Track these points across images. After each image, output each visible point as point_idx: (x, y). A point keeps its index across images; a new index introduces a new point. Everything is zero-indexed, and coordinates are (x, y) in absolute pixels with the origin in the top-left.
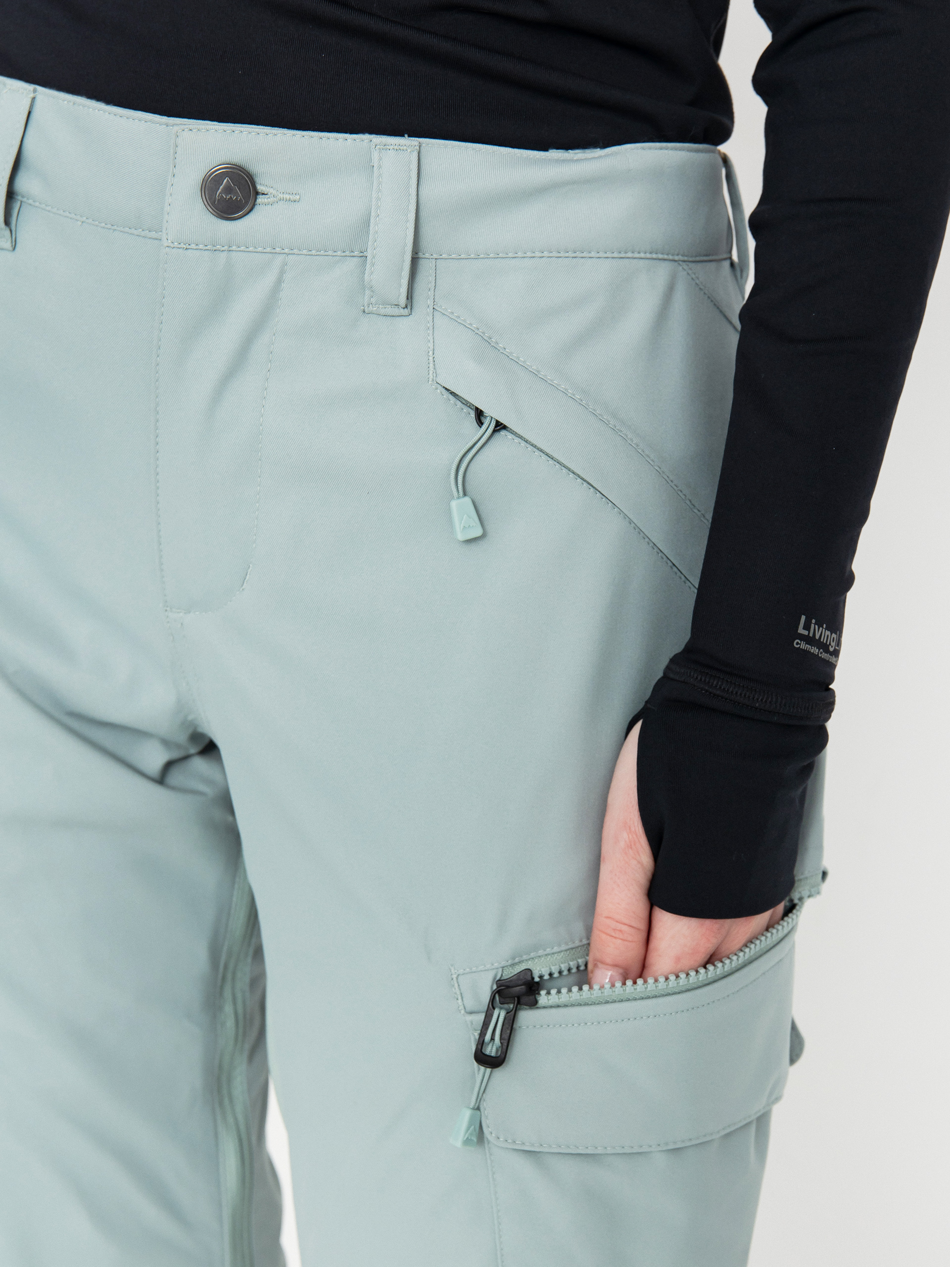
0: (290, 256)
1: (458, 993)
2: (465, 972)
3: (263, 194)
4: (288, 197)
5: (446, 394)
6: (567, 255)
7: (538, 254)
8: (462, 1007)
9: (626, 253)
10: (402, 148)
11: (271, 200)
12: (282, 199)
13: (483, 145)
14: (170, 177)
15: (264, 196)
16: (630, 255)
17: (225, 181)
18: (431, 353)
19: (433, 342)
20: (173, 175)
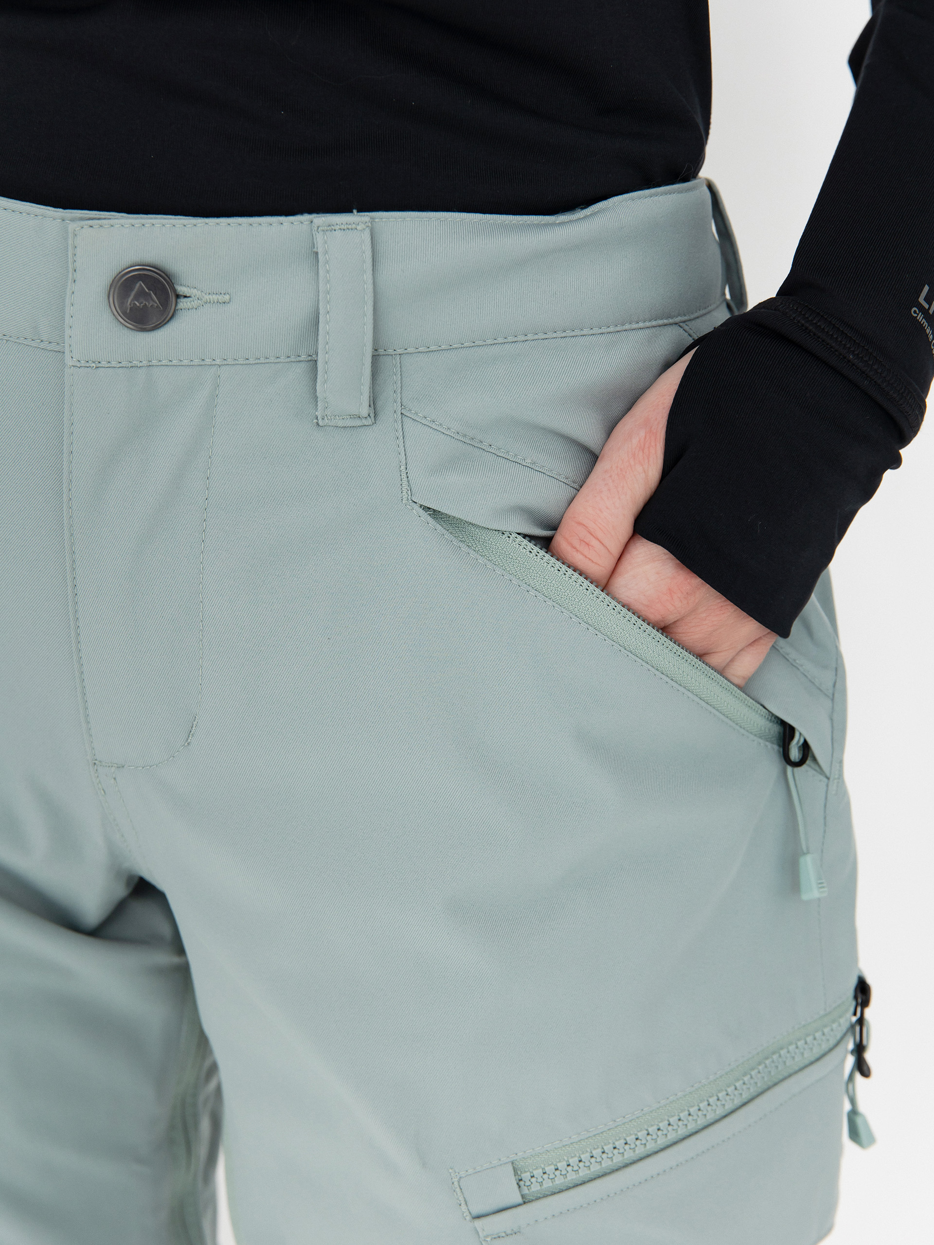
0: (223, 368)
1: (461, 1199)
2: (467, 1173)
3: (185, 297)
4: (215, 297)
5: (425, 515)
6: (555, 335)
7: (521, 338)
8: (467, 1213)
9: (623, 325)
10: (350, 227)
11: (196, 303)
12: (208, 301)
13: (448, 213)
14: (69, 284)
15: (186, 299)
16: (627, 326)
17: (138, 285)
18: (403, 468)
19: (405, 455)
20: (73, 281)
